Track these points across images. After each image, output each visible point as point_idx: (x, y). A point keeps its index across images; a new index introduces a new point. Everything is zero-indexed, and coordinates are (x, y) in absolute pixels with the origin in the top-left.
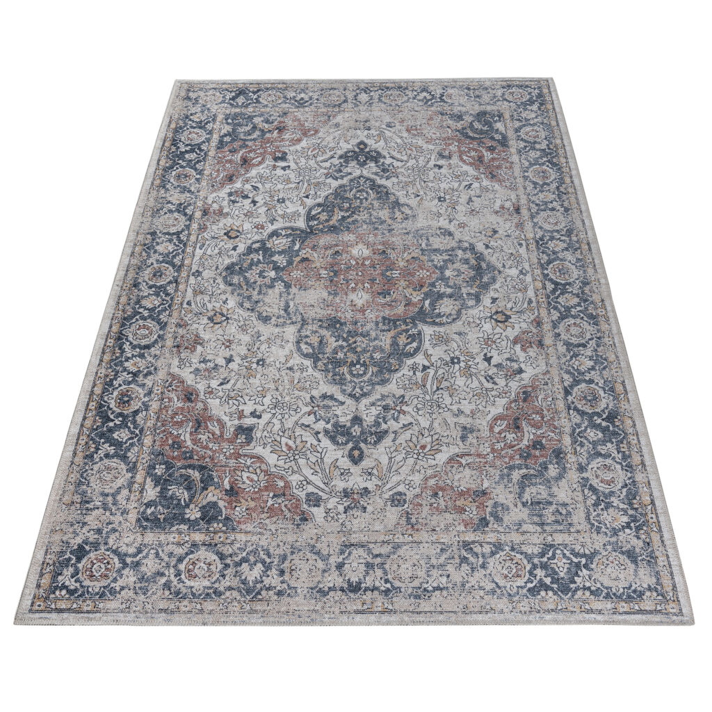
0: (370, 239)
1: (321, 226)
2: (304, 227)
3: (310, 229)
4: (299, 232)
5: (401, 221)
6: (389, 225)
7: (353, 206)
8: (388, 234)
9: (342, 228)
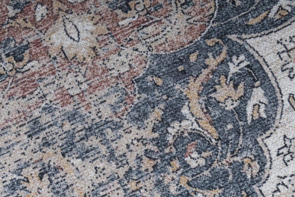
0: (70, 78)
1: (212, 62)
2: (251, 42)
3: (234, 43)
4: (252, 21)
5: (25, 172)
6: (47, 144)
7: (176, 164)
8: (36, 113)
9: (160, 82)
